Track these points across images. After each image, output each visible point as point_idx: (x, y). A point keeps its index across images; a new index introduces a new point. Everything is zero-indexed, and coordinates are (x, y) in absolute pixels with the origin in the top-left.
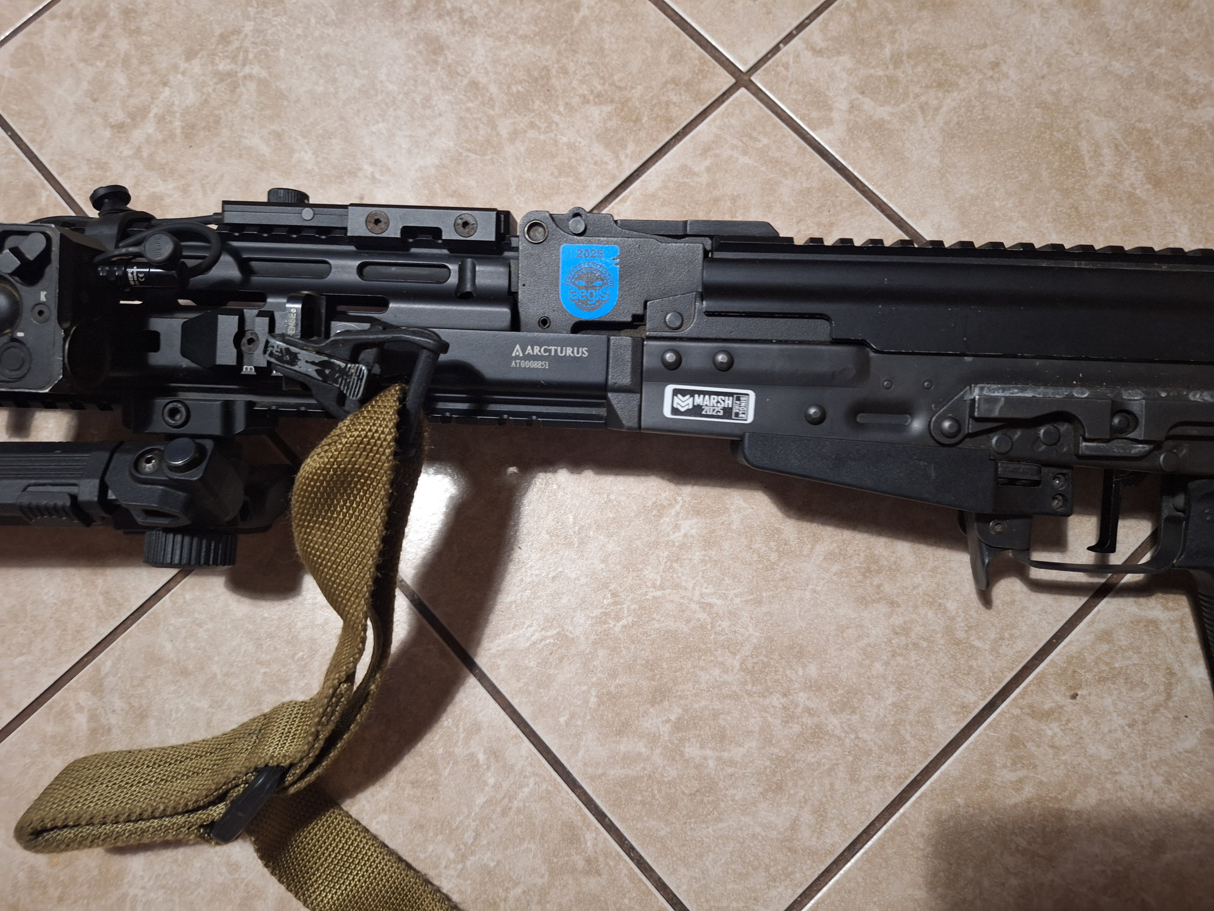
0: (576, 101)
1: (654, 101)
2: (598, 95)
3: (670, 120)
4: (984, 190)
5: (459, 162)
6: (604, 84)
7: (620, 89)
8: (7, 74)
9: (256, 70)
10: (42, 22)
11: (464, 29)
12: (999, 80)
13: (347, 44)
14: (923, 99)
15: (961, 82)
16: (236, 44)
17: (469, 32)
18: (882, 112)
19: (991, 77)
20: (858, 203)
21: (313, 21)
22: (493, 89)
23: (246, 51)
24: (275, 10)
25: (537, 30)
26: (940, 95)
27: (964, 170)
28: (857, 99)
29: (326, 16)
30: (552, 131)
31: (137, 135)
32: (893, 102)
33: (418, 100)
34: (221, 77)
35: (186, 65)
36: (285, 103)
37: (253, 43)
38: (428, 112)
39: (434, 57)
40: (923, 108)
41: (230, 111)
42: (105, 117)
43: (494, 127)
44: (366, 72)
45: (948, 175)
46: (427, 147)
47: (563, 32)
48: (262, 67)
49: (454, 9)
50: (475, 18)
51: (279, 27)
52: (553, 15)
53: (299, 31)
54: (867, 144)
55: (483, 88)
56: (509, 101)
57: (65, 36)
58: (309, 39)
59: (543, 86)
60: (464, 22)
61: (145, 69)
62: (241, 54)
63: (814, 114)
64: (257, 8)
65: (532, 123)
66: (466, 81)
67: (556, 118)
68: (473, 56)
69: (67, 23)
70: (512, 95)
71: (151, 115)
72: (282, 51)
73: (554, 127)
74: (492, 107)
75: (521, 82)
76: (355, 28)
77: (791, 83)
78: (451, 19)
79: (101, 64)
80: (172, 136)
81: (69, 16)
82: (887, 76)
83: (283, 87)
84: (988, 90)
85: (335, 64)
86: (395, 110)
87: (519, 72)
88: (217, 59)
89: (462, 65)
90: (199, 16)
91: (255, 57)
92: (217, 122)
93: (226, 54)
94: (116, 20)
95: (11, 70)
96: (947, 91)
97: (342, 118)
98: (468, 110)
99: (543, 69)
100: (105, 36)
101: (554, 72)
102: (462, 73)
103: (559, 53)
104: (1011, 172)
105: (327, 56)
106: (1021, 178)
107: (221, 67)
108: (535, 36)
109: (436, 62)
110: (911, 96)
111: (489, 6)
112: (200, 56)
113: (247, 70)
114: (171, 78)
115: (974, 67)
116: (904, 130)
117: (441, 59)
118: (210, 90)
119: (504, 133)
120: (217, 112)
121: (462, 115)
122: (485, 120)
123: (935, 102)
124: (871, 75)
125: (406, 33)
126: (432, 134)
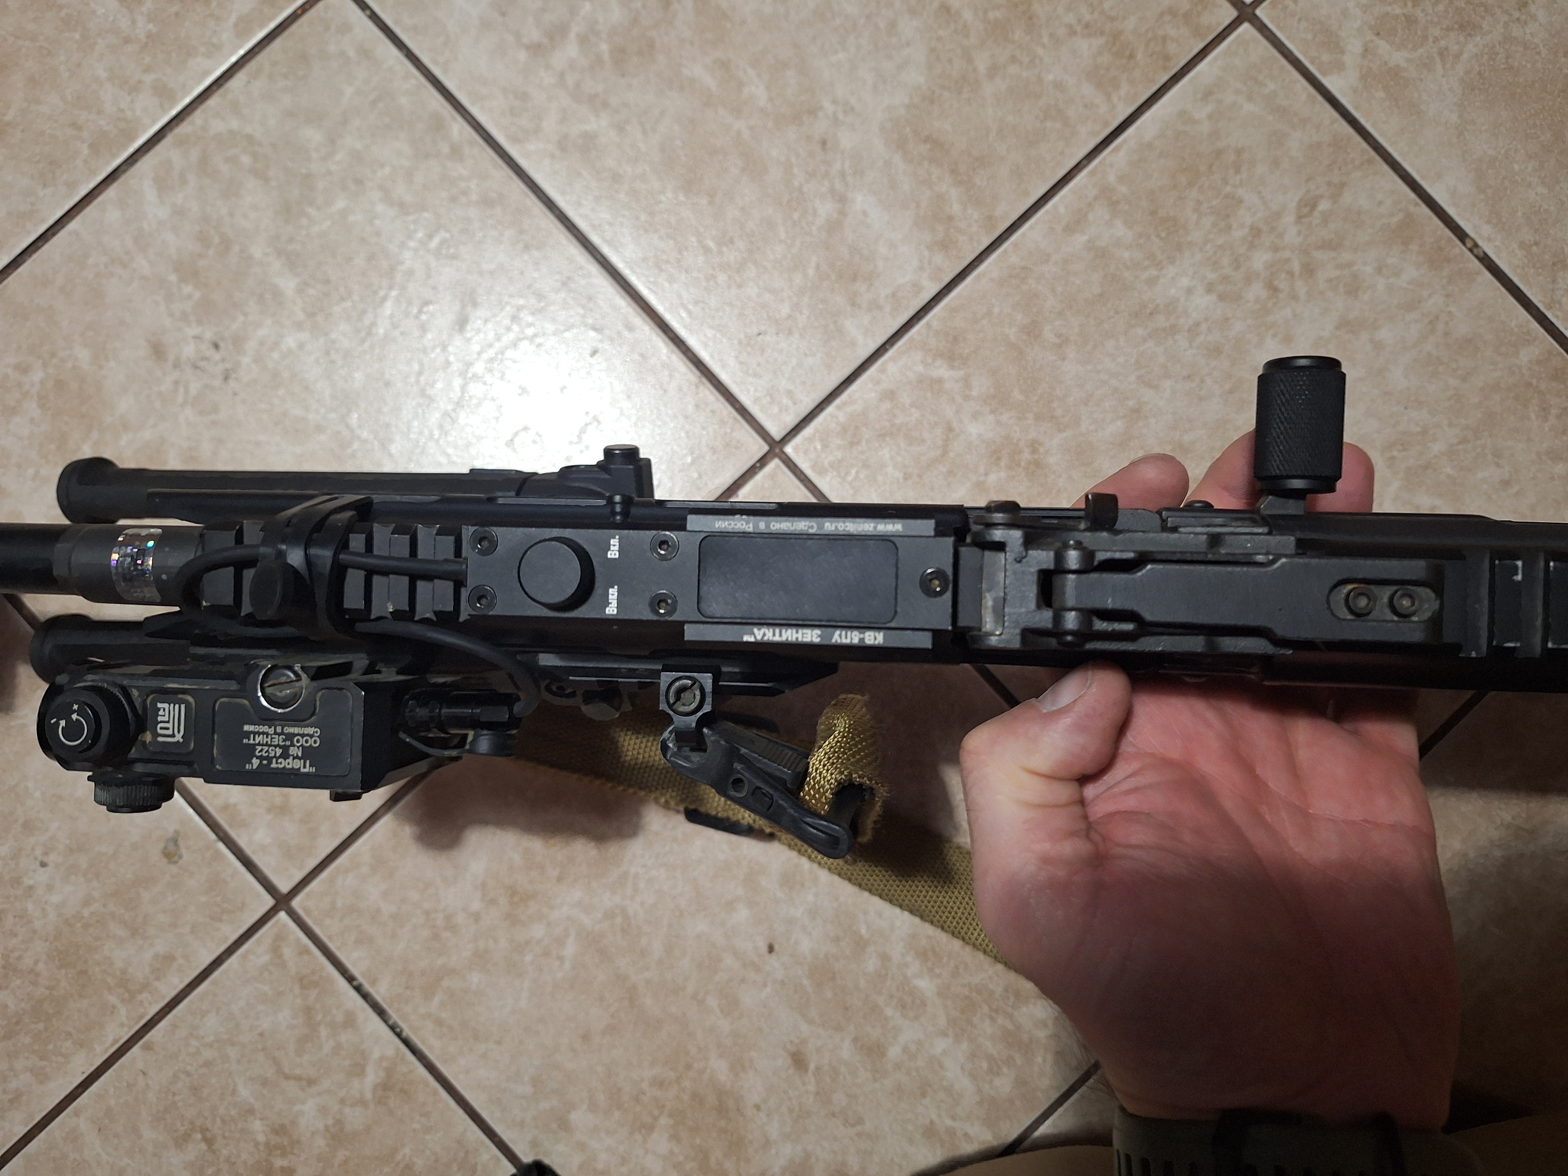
0: (1061, 32)
1: (1150, 35)
2: (1087, 26)
3: (1167, 58)
4: (1503, 151)
5: (932, 102)
6: (1092, 13)
7: (1112, 19)
12: (1526, 23)
14: (1443, 43)
15: (1485, 25)
18: (1399, 58)
19: (1518, 19)
20: (1370, 161)
22: (968, 15)
26: (1462, 39)
27: (1483, 128)
28: (1372, 41)
30: (1035, 67)
31: (560, 59)
32: (1410, 46)
33: (882, 26)
36: (728, 25)
38: (894, 40)
40: (1443, 53)
41: (665, 33)
42: (518, 35)
43: (970, 60)
45: (1466, 133)
46: (895, 83)
54: (1381, 94)
55: (956, 13)
56: (986, 30)
63: (1325, 58)
65: (1013, 56)
67: (1040, 51)
70: (989, 22)
71: (572, 35)
73: (1037, 62)
74: (967, 37)
75: (999, 7)
77: (1300, 19)
80: (599, 61)
82: (1404, 15)
84: (1513, 35)
86: (856, 37)
92: (651, 45)
96: (1469, 35)
97: (796, 46)
98: (939, 39)
104: (1533, 131)
106: (1543, 138)
110: (1431, 39)
115: (1500, 7)
116: (1421, 80)
119: (982, 68)
120: (649, 34)
121: (933, 45)
122: (959, 51)
123: (1456, 47)
124: (1387, 13)
126: (900, 68)
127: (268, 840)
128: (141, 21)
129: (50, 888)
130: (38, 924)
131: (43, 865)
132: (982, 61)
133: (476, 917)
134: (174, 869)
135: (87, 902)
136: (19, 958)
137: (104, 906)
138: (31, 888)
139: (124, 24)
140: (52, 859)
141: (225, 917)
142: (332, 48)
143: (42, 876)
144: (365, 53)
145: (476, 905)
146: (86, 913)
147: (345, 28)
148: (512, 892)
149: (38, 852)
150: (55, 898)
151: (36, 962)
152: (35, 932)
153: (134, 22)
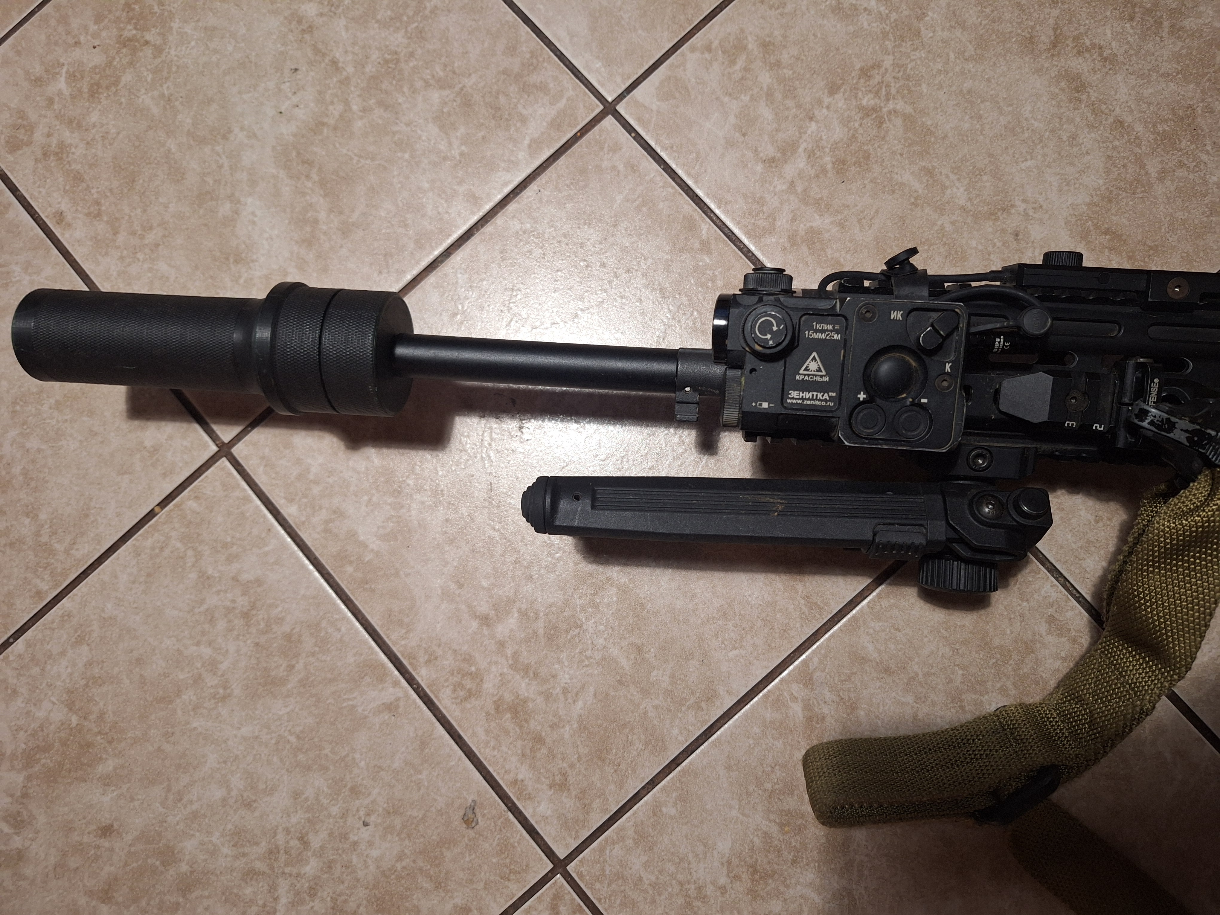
5: (1110, 201)
8: (654, 108)
9: (900, 105)
10: (683, 54)
11: (1104, 66)
13: (989, 80)
16: (878, 79)
17: (1110, 69)
21: (952, 55)
22: (1139, 128)
23: (888, 86)
24: (913, 44)
25: (1180, 68)
29: (965, 51)
30: (1201, 170)
31: (790, 169)
33: (1065, 138)
34: (867, 112)
35: (830, 99)
36: (933, 139)
37: (894, 77)
38: (1075, 149)
39: (1076, 95)
41: (879, 147)
42: (756, 151)
43: (1142, 166)
44: (1010, 109)
46: (1077, 186)
47: (1206, 71)
48: (906, 102)
49: (1094, 45)
50: (1115, 55)
51: (919, 62)
52: (1194, 53)
53: (940, 66)
55: (1128, 127)
56: (1156, 140)
57: (708, 69)
58: (951, 74)
59: (1189, 125)
60: (1105, 59)
61: (790, 103)
62: (884, 89)
64: (895, 41)
65: (1180, 161)
66: (1111, 120)
67: (1204, 157)
68: (1115, 95)
69: (707, 56)
70: (1158, 134)
71: (801, 150)
72: (924, 86)
73: (1202, 167)
74: (1139, 145)
75: (1166, 121)
76: (995, 64)
78: (1091, 56)
79: (746, 98)
80: (824, 171)
81: (708, 48)
83: (929, 123)
85: (979, 101)
86: (1043, 147)
87: (1164, 110)
88: (860, 94)
89: (1105, 104)
90: (838, 49)
91: (898, 92)
92: (867, 156)
93: (868, 89)
94: (756, 53)
95: (658, 103)
97: (991, 155)
98: (1115, 148)
99: (1188, 108)
100: (746, 69)
101: (1199, 111)
102: (1107, 111)
103: (1203, 92)
105: (969, 92)
107: (864, 102)
108: (1178, 74)
109: (1080, 100)
111: (1128, 43)
112: (842, 90)
113: (891, 105)
114: (816, 113)
117: (1084, 97)
118: (857, 125)
119: (1153, 172)
120: (865, 148)
121: (1109, 153)
122: (1132, 158)
125: (1047, 69)
126: (1081, 172)
127: (549, 813)
128: (456, 143)
129: (370, 844)
130: (360, 874)
131: (366, 824)
132: (1153, 167)
133: (723, 890)
134: (471, 833)
135: (400, 858)
136: (346, 901)
137: (414, 861)
138: (355, 843)
139: (442, 146)
140: (372, 819)
141: (512, 877)
142: (605, 164)
143: (365, 834)
144: (633, 168)
145: (723, 880)
146: (399, 866)
147: (616, 148)
148: (754, 869)
149: (362, 813)
150: (375, 853)
151: (359, 906)
152: (358, 880)
153: (450, 144)
